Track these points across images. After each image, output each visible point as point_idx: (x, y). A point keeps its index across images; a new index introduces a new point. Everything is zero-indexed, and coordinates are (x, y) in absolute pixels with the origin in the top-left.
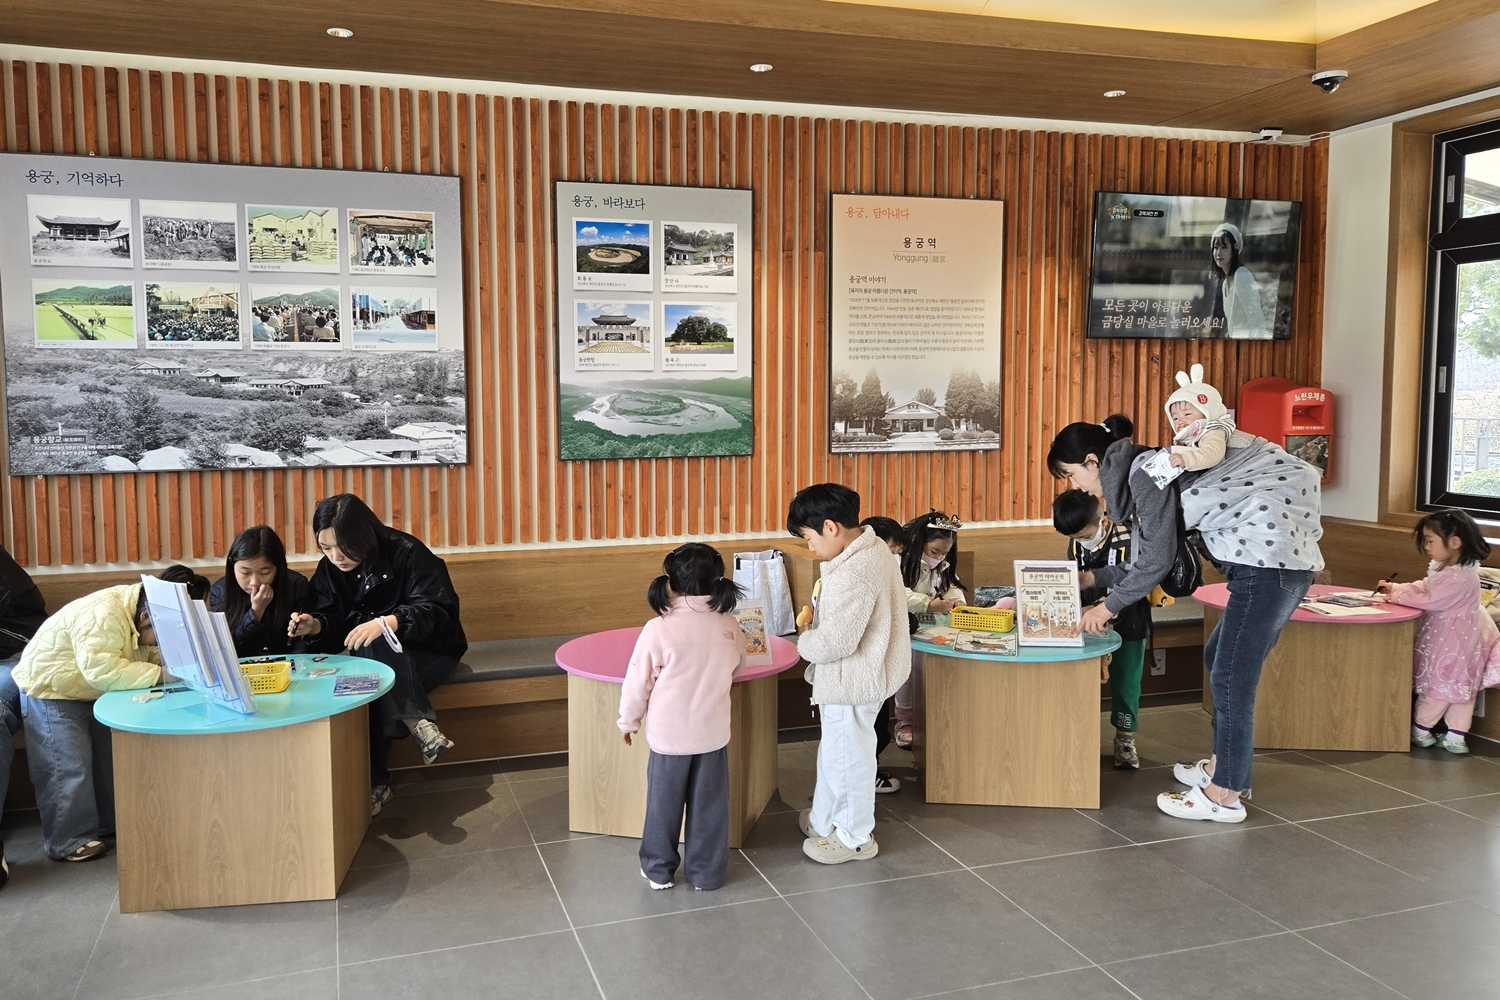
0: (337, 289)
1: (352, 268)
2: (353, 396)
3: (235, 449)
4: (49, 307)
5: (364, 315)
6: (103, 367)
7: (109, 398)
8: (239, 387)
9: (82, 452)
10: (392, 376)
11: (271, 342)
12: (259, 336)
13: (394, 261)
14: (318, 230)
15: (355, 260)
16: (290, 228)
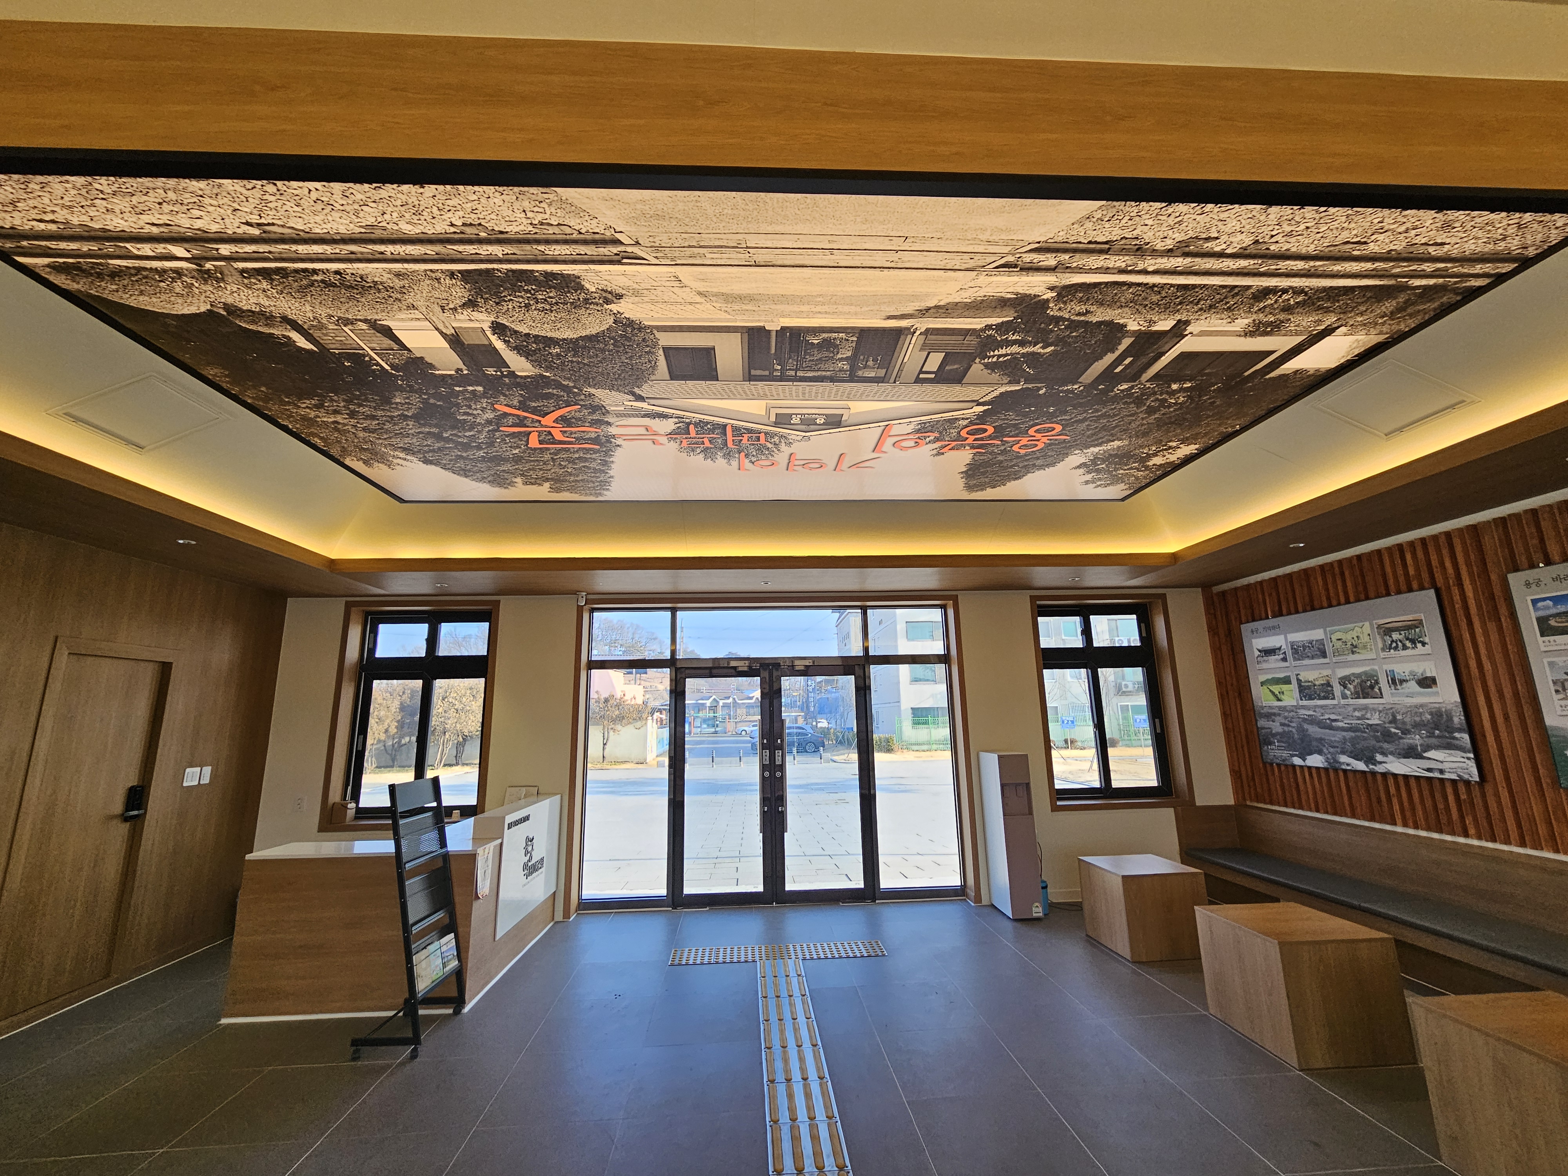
0: (1376, 667)
1: (1382, 655)
2: (1397, 731)
3: (1343, 759)
4: (1265, 687)
5: (1394, 681)
6: (1286, 714)
7: (1290, 729)
8: (1340, 724)
9: (1285, 754)
10: (1417, 719)
11: (1350, 700)
12: (1344, 697)
13: (1405, 648)
14: (1361, 636)
15: (1383, 650)
16: (1348, 637)
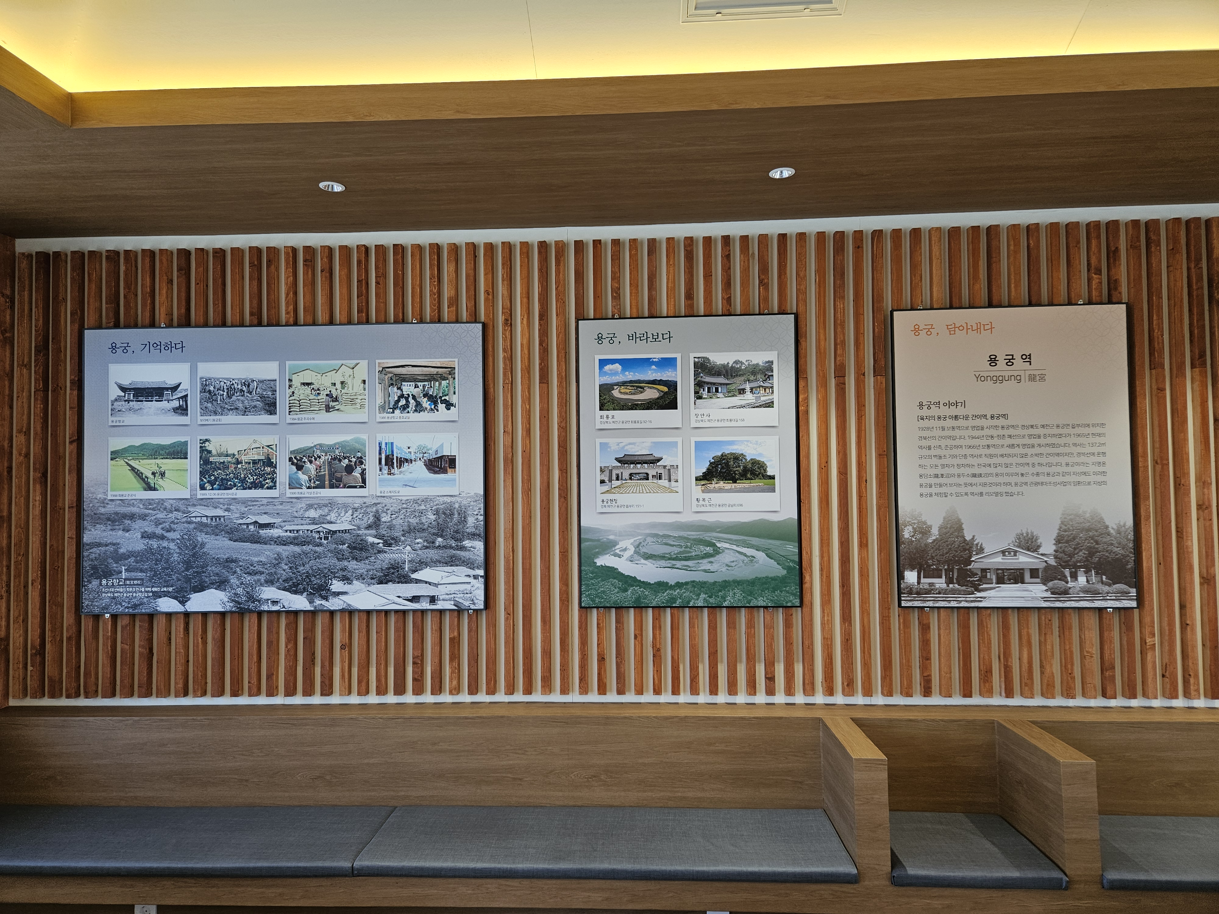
0: (364, 437)
1: (380, 417)
2: (377, 541)
3: (269, 593)
4: (121, 462)
5: (389, 461)
6: (161, 515)
7: (165, 544)
8: (275, 532)
9: (140, 594)
10: (414, 521)
11: (304, 490)
12: (294, 484)
13: (419, 408)
14: (349, 381)
15: (382, 408)
16: (324, 382)
